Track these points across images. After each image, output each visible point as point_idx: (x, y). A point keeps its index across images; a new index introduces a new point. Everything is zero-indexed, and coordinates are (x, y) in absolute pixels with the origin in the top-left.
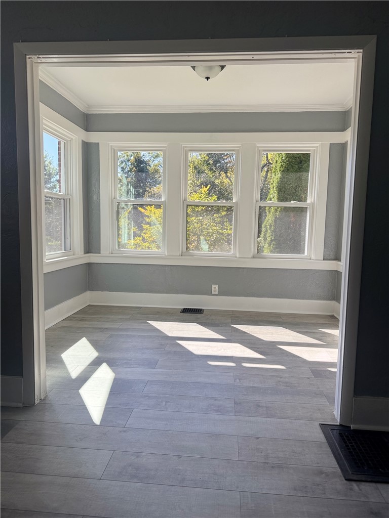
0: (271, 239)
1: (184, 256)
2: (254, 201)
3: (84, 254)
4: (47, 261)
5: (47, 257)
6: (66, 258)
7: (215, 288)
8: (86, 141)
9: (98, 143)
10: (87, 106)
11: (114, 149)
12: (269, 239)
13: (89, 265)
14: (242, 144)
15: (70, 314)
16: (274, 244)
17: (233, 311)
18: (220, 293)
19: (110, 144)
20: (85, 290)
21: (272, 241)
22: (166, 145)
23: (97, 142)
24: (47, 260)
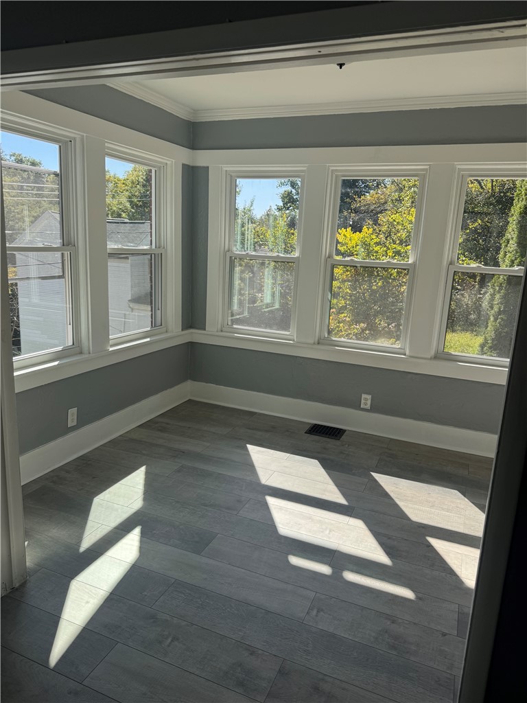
0: (500, 309)
1: (323, 344)
2: (445, 263)
3: (182, 330)
4: (111, 349)
5: (111, 342)
6: (148, 339)
7: (366, 400)
8: (191, 164)
9: (208, 167)
10: (192, 111)
11: (231, 176)
12: (496, 309)
13: (191, 345)
14: (430, 165)
15: (153, 416)
16: (502, 319)
17: (392, 440)
18: (374, 409)
19: (225, 169)
20: (184, 379)
21: (500, 312)
22: (305, 169)
23: (205, 165)
24: (112, 346)
